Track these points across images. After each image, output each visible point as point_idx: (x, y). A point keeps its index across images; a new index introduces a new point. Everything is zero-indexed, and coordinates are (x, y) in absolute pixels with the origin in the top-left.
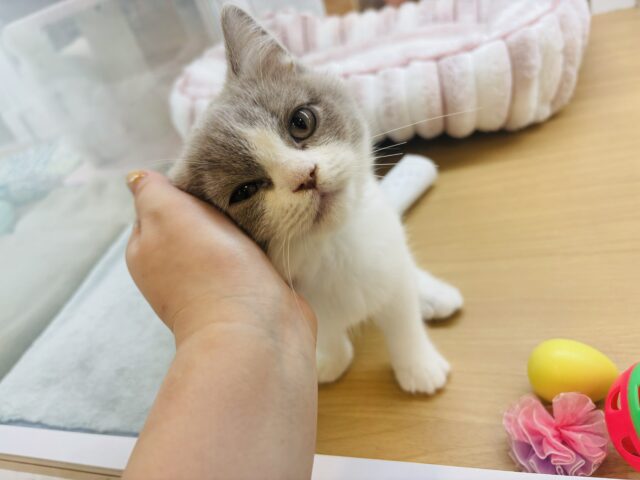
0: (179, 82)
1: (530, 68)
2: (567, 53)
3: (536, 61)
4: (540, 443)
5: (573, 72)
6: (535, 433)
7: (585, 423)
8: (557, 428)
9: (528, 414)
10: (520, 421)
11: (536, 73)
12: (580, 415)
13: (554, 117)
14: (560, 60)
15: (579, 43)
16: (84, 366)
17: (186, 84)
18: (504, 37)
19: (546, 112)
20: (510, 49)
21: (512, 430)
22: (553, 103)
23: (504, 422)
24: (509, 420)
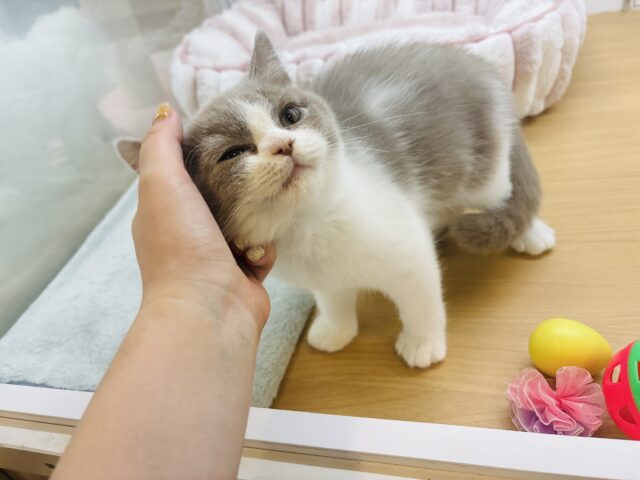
0: (179, 49)
1: (530, 63)
2: (565, 51)
3: (538, 56)
4: (542, 411)
5: (569, 69)
6: (538, 402)
7: (583, 394)
8: (557, 399)
9: (532, 385)
10: (525, 391)
11: (536, 68)
12: (580, 386)
13: (546, 112)
14: (559, 57)
15: (577, 42)
16: (88, 330)
17: (186, 52)
18: (510, 32)
19: (541, 106)
20: (515, 43)
21: (517, 399)
22: (547, 98)
23: (508, 391)
24: (514, 390)
